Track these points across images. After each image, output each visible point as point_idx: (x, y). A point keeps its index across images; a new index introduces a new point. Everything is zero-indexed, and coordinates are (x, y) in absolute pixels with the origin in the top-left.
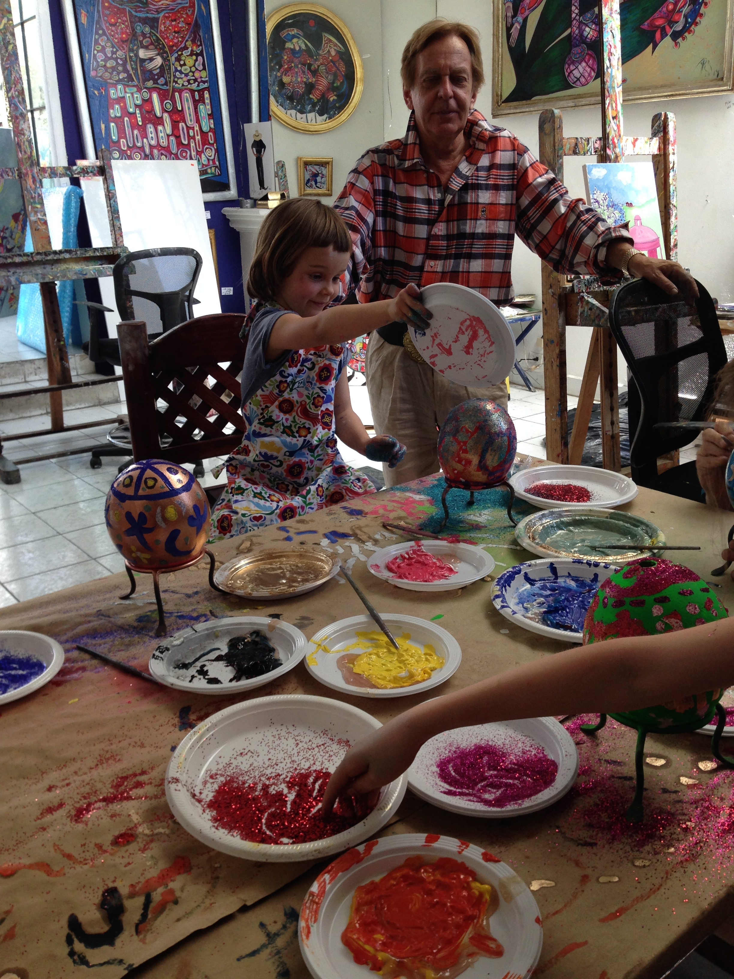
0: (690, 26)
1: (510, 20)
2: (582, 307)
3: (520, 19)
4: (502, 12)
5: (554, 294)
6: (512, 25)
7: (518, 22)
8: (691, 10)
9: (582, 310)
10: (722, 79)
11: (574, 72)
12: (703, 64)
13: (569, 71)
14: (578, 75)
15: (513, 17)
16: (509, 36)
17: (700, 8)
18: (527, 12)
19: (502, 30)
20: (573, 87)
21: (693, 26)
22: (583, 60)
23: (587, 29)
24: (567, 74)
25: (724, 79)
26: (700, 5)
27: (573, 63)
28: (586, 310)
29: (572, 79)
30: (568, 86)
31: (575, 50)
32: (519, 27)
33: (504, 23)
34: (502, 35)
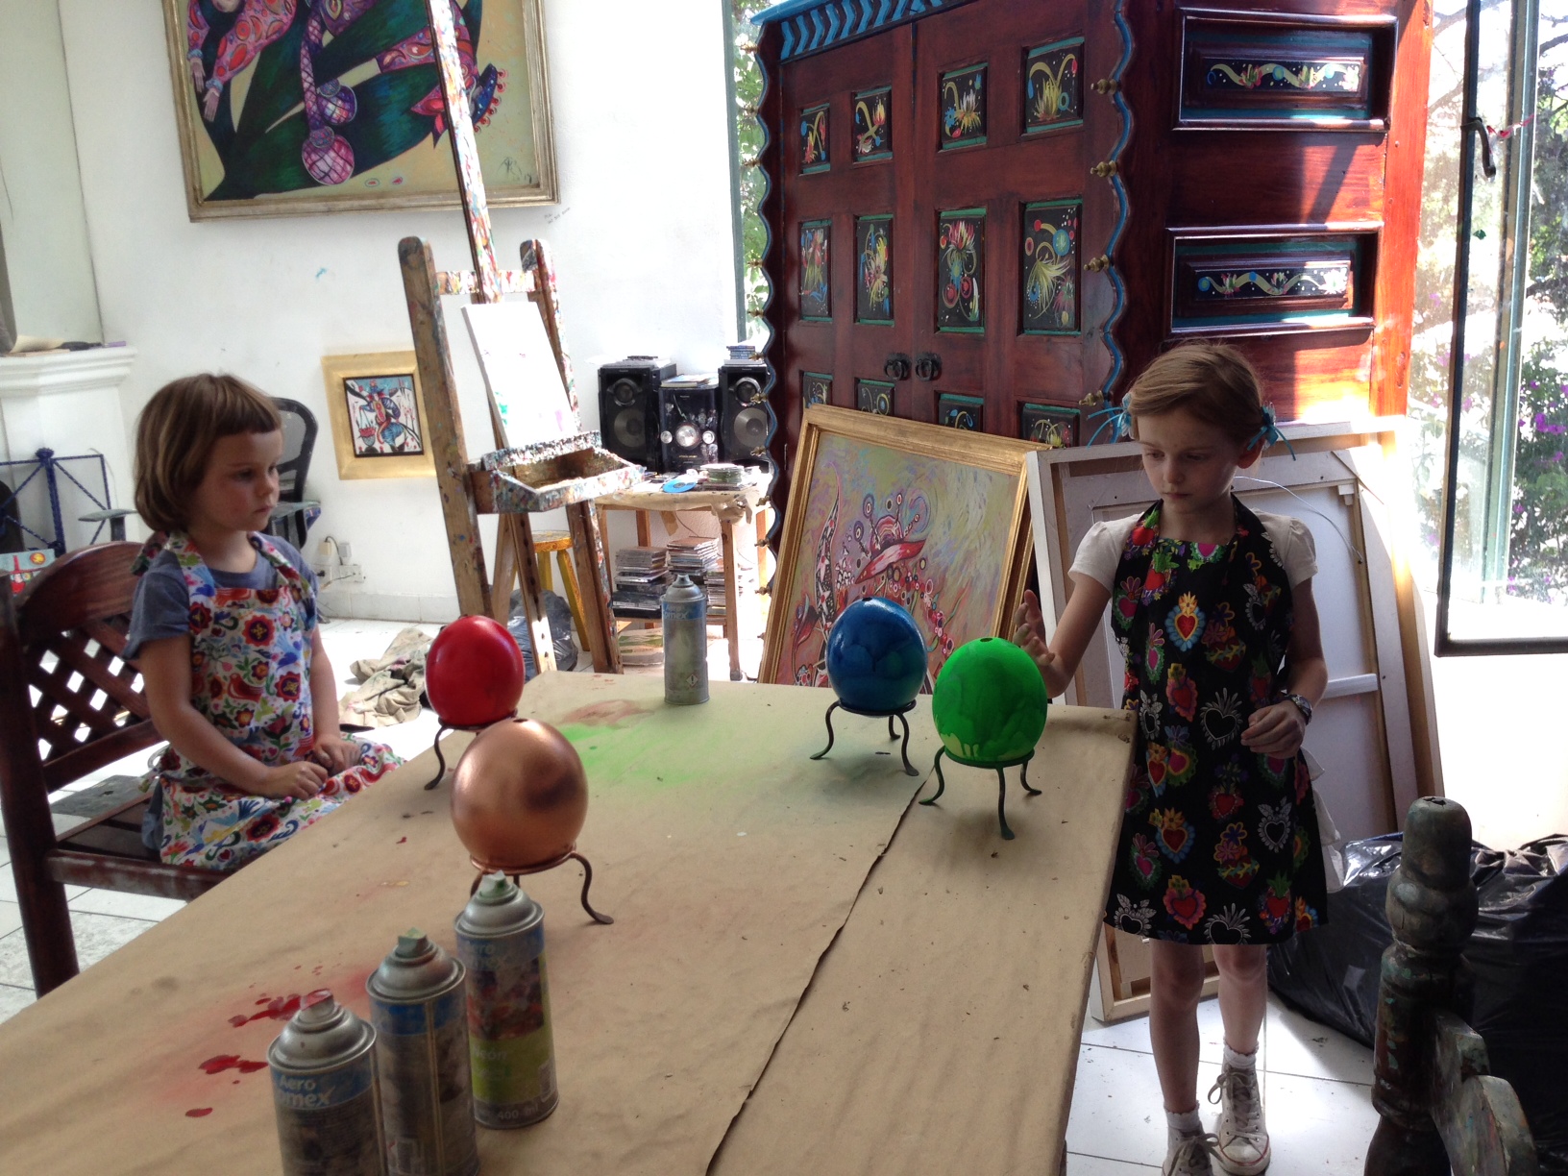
0: (483, 114)
1: (200, 83)
2: (498, 488)
3: (218, 82)
4: (186, 71)
5: (455, 475)
6: (205, 91)
7: (215, 87)
8: (481, 93)
9: (499, 492)
10: (538, 186)
11: (319, 164)
12: (508, 165)
13: (310, 162)
14: (326, 169)
15: (205, 79)
16: (202, 106)
17: (492, 91)
18: (228, 75)
19: (189, 96)
20: (319, 185)
21: (487, 114)
22: (331, 148)
23: (331, 106)
24: (307, 166)
25: (542, 187)
26: (493, 87)
27: (315, 151)
28: (504, 492)
29: (315, 174)
30: (311, 183)
31: (315, 133)
32: (217, 95)
33: (192, 87)
34: (190, 102)
